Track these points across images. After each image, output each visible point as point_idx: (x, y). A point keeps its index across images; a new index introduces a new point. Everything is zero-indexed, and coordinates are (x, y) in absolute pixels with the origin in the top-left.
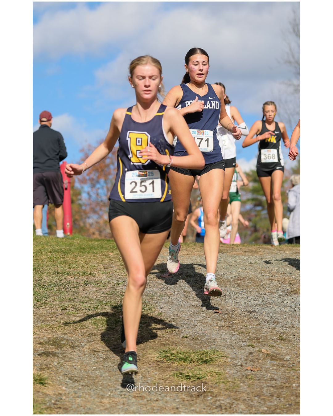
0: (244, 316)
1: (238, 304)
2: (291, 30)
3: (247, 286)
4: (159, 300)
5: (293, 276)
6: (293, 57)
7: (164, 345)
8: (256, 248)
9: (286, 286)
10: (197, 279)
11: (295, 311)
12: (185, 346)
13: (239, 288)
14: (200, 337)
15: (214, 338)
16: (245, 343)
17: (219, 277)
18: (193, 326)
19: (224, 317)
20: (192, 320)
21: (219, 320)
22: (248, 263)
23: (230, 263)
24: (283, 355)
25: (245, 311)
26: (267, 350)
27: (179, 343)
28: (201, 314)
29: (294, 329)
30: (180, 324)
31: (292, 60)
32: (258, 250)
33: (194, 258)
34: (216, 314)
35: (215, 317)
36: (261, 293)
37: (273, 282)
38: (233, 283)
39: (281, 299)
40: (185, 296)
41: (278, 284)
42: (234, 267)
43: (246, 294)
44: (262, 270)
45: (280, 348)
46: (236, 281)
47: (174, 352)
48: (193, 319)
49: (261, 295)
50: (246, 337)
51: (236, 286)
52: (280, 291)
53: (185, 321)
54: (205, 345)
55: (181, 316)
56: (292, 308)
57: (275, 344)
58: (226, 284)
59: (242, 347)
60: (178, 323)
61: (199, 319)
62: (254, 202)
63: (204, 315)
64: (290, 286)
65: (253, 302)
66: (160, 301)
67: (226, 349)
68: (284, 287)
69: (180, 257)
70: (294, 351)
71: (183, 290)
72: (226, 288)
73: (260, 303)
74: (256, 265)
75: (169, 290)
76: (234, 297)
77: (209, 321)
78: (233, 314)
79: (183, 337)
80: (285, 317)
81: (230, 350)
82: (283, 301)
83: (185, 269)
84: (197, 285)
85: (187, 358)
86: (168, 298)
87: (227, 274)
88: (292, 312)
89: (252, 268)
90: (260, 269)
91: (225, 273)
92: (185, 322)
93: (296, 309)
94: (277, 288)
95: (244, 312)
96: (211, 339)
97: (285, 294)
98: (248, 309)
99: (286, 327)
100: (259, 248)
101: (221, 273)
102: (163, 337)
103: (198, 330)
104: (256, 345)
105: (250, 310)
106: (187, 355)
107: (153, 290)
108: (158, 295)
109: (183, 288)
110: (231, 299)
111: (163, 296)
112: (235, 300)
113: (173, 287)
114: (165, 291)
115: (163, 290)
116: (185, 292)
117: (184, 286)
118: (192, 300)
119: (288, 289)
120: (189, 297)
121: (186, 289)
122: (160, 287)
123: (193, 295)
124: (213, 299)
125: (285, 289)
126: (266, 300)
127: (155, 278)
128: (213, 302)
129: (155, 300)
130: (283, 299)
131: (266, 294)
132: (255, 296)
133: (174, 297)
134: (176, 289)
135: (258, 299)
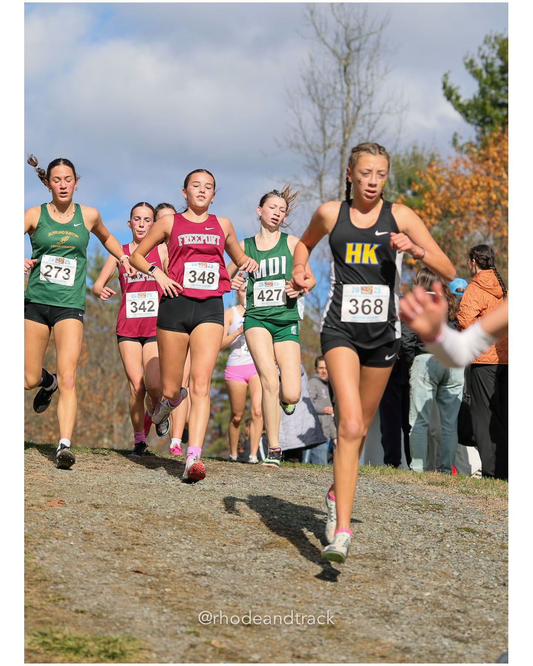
0: (184, 581)
1: (176, 559)
2: (305, 91)
3: (195, 529)
4: (39, 544)
5: (276, 517)
6: (305, 137)
7: (42, 622)
9: (261, 532)
10: (108, 512)
11: (275, 577)
12: (78, 628)
13: (180, 532)
14: (105, 613)
15: (130, 617)
16: (183, 628)
17: (146, 511)
18: (96, 594)
19: (149, 580)
20: (94, 583)
21: (141, 585)
22: (198, 490)
23: (167, 487)
24: (248, 651)
25: (189, 573)
26: (221, 643)
27: (68, 622)
28: (111, 574)
29: (270, 608)
30: (73, 588)
31: (302, 142)
32: (218, 469)
33: (105, 475)
34: (137, 574)
35: (135, 580)
36: (217, 543)
37: (239, 526)
38: (170, 523)
39: (252, 556)
40: (86, 541)
41: (248, 529)
42: (175, 495)
43: (191, 543)
45: (243, 639)
46: (176, 519)
47: (59, 636)
48: (96, 581)
49: (218, 547)
50: (185, 618)
51: (174, 528)
52: (251, 542)
53: (83, 583)
54: (114, 628)
55: (75, 575)
56: (269, 572)
57: (235, 633)
58: (157, 524)
59: (177, 634)
60: (69, 586)
61: (107, 582)
62: (220, 386)
63: (116, 575)
64: (269, 534)
65: (202, 557)
66: (40, 546)
67: (149, 636)
68: (257, 535)
69: (82, 472)
70: (268, 646)
71: (82, 530)
72: (158, 530)
73: (215, 560)
74: (212, 494)
75: (58, 527)
76: (171, 547)
77: (123, 585)
78: (166, 576)
79: (77, 611)
80: (256, 586)
81: (157, 639)
82: (256, 559)
83: (90, 494)
84: (107, 523)
85: (80, 648)
86: (55, 541)
87: (160, 506)
88: (269, 579)
89: (206, 498)
90: (219, 502)
91: (157, 505)
92: (81, 586)
93: (275, 573)
94: (246, 536)
95: (185, 575)
96: (124, 618)
97: (260, 547)
98: (192, 569)
99: (257, 604)
100: (219, 464)
101: (150, 504)
102: (42, 609)
103: (103, 601)
104: (203, 632)
105: (196, 571)
106: (81, 643)
107: (30, 526)
108: (37, 536)
109: (83, 526)
110: (164, 551)
111: (46, 538)
112: (171, 553)
113: (66, 524)
114: (51, 529)
115: (47, 528)
116: (85, 534)
117: (84, 522)
118: (97, 547)
119: (265, 539)
120: (92, 543)
121: (88, 529)
122: (43, 521)
123: (99, 540)
124: (133, 548)
125: (261, 538)
126: (226, 556)
127: (35, 507)
128: (134, 553)
129: (32, 545)
130: (255, 556)
131: (227, 544)
132: (208, 548)
133: (65, 541)
134: (71, 528)
135: (211, 553)
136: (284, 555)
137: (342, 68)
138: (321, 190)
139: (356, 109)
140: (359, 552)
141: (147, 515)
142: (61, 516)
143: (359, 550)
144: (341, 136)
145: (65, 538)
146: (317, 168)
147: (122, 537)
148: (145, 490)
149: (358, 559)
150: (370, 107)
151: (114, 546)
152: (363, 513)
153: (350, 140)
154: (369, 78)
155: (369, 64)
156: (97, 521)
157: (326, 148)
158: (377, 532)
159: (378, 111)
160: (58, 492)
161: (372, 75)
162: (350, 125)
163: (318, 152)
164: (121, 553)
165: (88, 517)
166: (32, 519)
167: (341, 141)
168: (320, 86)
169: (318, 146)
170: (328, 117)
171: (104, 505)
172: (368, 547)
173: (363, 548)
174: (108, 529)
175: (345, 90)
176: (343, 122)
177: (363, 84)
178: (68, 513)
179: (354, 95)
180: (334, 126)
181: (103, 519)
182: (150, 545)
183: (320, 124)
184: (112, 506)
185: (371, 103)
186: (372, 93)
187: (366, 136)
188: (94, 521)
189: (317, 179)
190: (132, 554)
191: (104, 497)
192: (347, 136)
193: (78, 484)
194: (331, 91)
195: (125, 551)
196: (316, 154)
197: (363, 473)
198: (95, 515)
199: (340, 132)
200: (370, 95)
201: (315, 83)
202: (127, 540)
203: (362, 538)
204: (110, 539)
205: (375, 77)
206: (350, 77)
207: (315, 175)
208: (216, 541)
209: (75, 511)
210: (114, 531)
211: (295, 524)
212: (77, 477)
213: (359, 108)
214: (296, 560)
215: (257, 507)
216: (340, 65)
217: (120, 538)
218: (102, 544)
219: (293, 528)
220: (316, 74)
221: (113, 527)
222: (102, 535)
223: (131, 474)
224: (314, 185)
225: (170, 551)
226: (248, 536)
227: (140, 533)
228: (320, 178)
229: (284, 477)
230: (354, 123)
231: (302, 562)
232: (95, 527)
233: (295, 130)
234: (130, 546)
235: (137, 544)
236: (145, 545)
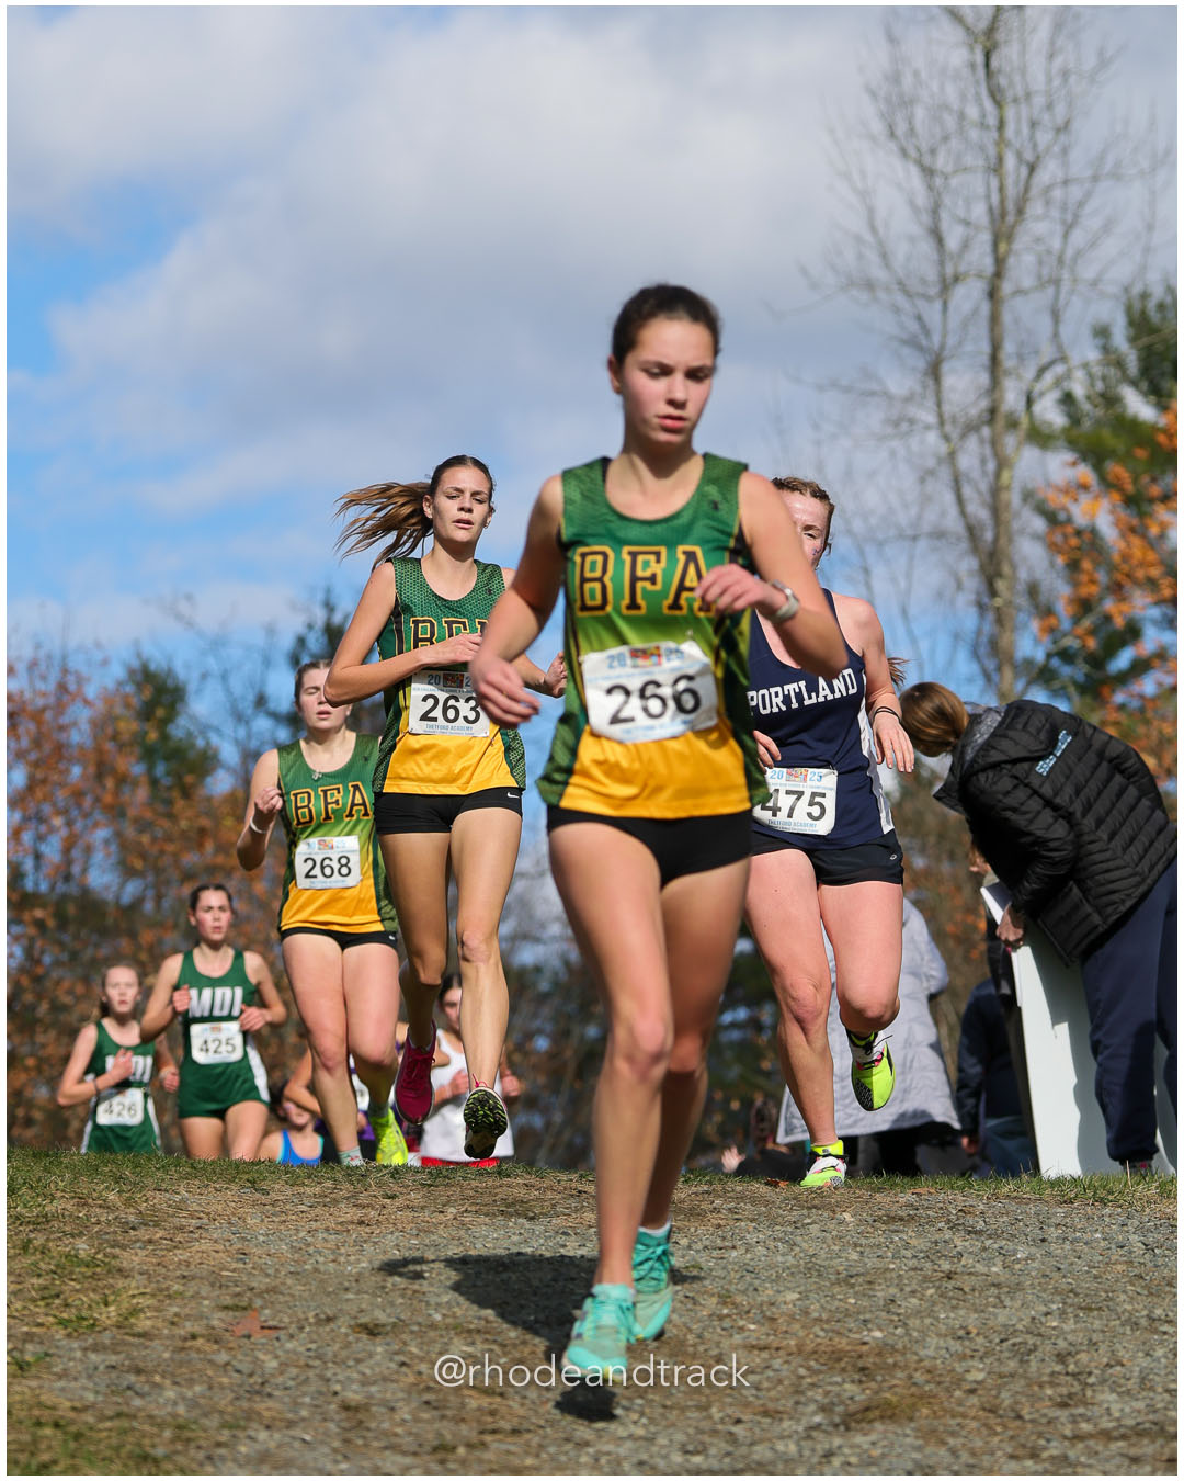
2: (877, 127)
4: (219, 1445)
5: (878, 1334)
6: (885, 256)
8: (696, 1194)
9: (838, 1379)
31: (878, 273)
33: (390, 1240)
36: (717, 1416)
37: (777, 1363)
39: (819, 1447)
40: (349, 1429)
41: (802, 1371)
43: (644, 1420)
44: (725, 1303)
49: (720, 1427)
52: (812, 1407)
64: (860, 1382)
66: (222, 1451)
68: (829, 1388)
71: (336, 1399)
75: (270, 1395)
82: (829, 1455)
83: (351, 1296)
84: (406, 1375)
86: (263, 1435)
90: (715, 1300)
94: (797, 1392)
97: (837, 1420)
100: (707, 1192)
107: (190, 1394)
108: (213, 1422)
109: (338, 1387)
110: (569, 1447)
111: (238, 1427)
112: (591, 1450)
113: (291, 1383)
114: (249, 1399)
115: (237, 1398)
116: (346, 1407)
117: (340, 1377)
118: (382, 1444)
119: (851, 1398)
120: (365, 1433)
121: (353, 1395)
122: (225, 1380)
123: (386, 1425)
124: (483, 1444)
125: (838, 1395)
126: (744, 1450)
127: (200, 1341)
128: (487, 1456)
129: (199, 1447)
130: (827, 1446)
131: (744, 1418)
132: (691, 1431)
133: (292, 1432)
134: (304, 1394)
135: (703, 1443)
136: (908, 1440)
137: (979, 58)
138: (939, 404)
139: (1024, 171)
140: (1118, 1420)
141: (515, 1346)
142: (274, 1364)
143: (1117, 1415)
144: (988, 248)
145: (291, 1424)
146: (924, 342)
147: (449, 1413)
148: (505, 1276)
149: (1116, 1439)
150: (1065, 164)
151: (431, 1439)
152: (1120, 1310)
153: (1011, 261)
154: (1057, 82)
155: (1052, 43)
156: (377, 1370)
157: (947, 285)
158: (1163, 1360)
159: (1089, 173)
160: (260, 1295)
161: (1065, 74)
162: (1010, 219)
163: (928, 299)
164: (451, 1457)
165: (351, 1363)
166: (196, 1376)
167: (988, 264)
168: (920, 113)
169: (923, 281)
170: (947, 200)
171: (394, 1325)
172: (1140, 1405)
173: (1127, 1410)
174: (409, 1393)
175: (992, 121)
176: (991, 209)
177: (1039, 101)
178: (295, 1352)
179: (1018, 132)
180: (967, 223)
181: (393, 1365)
182: (529, 1431)
183: (926, 218)
184: (415, 1328)
185: (1065, 151)
186: (1067, 124)
187: (1056, 244)
188: (368, 1372)
189: (926, 374)
190: (480, 1461)
191: (392, 1304)
192: (1003, 247)
193: (316, 1270)
194: (950, 122)
195: (461, 1451)
196: (921, 304)
197: (1111, 1197)
198: (371, 1355)
199: (985, 238)
200: (1064, 128)
201: (907, 103)
202: (463, 1420)
203: (1122, 1381)
204: (417, 1420)
205: (1073, 79)
206: (1002, 81)
207: (921, 363)
208: (714, 1410)
209: (313, 1346)
210: (427, 1397)
211: (931, 1352)
212: (311, 1250)
213: (1032, 168)
214: (942, 1451)
215: (822, 1307)
216: (972, 49)
217: (443, 1417)
218: (396, 1435)
219: (927, 1363)
220: (908, 81)
221: (422, 1386)
222: (392, 1409)
223: (462, 1232)
224: (918, 389)
225: (587, 1444)
226: (802, 1393)
227: (498, 1399)
228: (934, 371)
229: (892, 1219)
230: (1020, 212)
231: (958, 1457)
232: (373, 1389)
233: (858, 239)
234: (474, 1437)
235: (494, 1432)
236: (515, 1432)
